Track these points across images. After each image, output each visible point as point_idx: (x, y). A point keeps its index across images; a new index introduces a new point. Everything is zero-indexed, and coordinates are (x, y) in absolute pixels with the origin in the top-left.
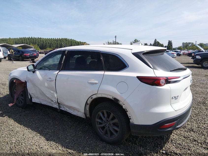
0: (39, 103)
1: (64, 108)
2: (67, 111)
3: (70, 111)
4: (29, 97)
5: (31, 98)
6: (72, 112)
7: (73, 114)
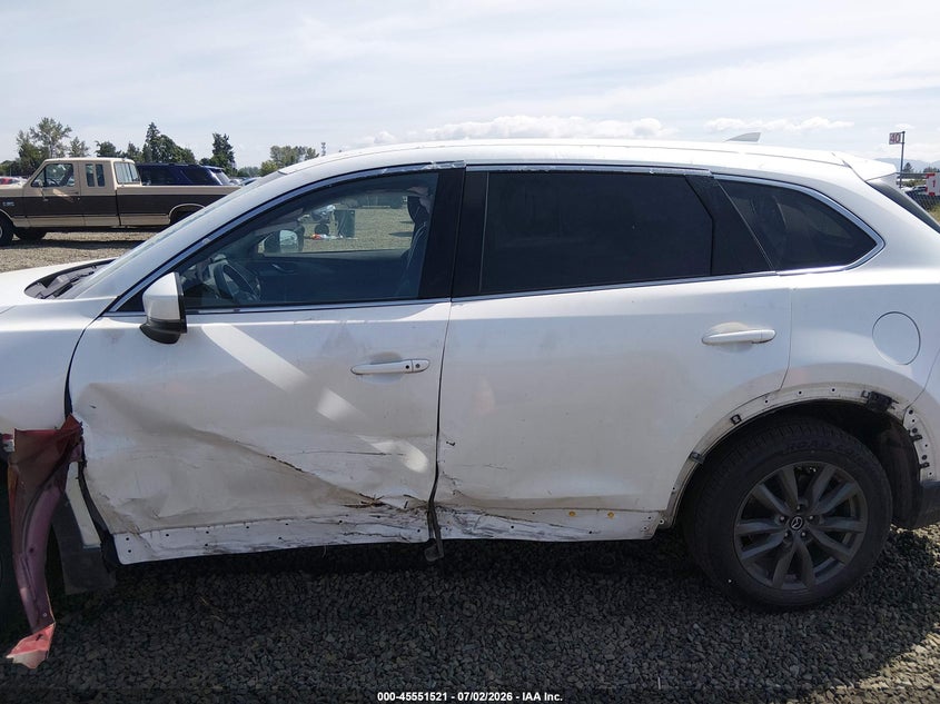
0: (193, 553)
1: (465, 523)
2: (496, 536)
3: (526, 528)
4: (91, 538)
5: (107, 538)
6: (536, 530)
7: (557, 540)
